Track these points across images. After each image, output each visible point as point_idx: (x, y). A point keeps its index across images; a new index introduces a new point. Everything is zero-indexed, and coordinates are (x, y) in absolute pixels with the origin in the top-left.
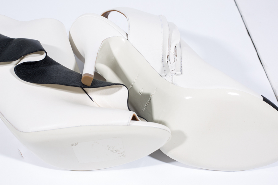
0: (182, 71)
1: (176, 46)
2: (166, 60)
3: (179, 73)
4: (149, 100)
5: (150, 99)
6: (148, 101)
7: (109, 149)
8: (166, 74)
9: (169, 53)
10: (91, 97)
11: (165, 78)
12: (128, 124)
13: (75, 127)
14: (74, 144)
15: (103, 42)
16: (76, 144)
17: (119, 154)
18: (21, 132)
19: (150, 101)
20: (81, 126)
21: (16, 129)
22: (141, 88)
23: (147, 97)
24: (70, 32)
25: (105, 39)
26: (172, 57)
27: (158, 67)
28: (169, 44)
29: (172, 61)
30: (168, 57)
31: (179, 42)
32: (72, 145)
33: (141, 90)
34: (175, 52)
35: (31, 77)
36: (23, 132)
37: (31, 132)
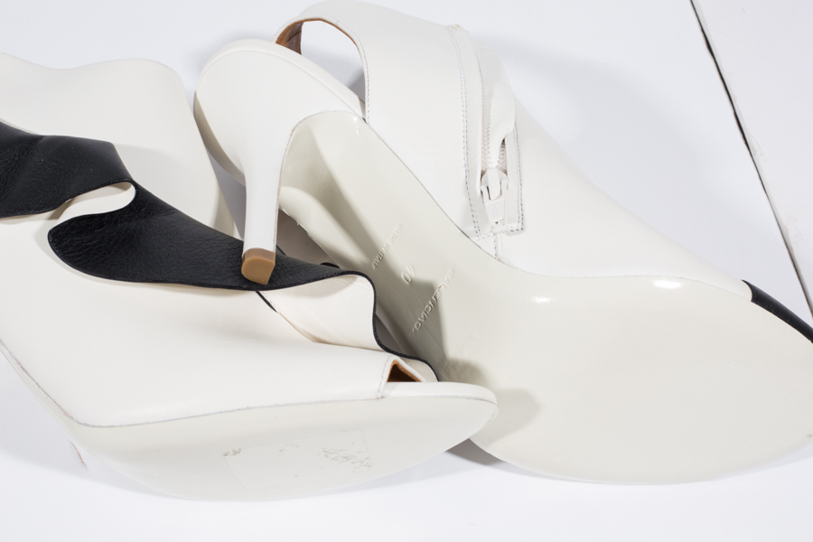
0: (522, 218)
1: (504, 141)
2: (478, 187)
3: (516, 226)
4: (432, 301)
5: (435, 297)
6: (430, 303)
7: (326, 456)
8: (477, 229)
9: (484, 163)
10: (268, 300)
11: (475, 239)
12: (380, 396)
13: (232, 411)
14: (231, 452)
15: (295, 131)
16: (235, 453)
17: (354, 463)
18: (80, 423)
19: (435, 305)
20: (248, 408)
21: (66, 413)
22: (408, 264)
23: (426, 293)
24: (198, 96)
25: (300, 122)
26: (493, 177)
27: (455, 205)
28: (483, 136)
29: (495, 192)
30: (482, 176)
31: (512, 127)
32: (226, 455)
33: (408, 270)
34: (501, 161)
35: (96, 257)
36: (85, 425)
37: (110, 427)
